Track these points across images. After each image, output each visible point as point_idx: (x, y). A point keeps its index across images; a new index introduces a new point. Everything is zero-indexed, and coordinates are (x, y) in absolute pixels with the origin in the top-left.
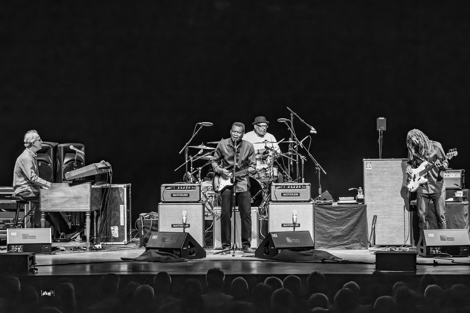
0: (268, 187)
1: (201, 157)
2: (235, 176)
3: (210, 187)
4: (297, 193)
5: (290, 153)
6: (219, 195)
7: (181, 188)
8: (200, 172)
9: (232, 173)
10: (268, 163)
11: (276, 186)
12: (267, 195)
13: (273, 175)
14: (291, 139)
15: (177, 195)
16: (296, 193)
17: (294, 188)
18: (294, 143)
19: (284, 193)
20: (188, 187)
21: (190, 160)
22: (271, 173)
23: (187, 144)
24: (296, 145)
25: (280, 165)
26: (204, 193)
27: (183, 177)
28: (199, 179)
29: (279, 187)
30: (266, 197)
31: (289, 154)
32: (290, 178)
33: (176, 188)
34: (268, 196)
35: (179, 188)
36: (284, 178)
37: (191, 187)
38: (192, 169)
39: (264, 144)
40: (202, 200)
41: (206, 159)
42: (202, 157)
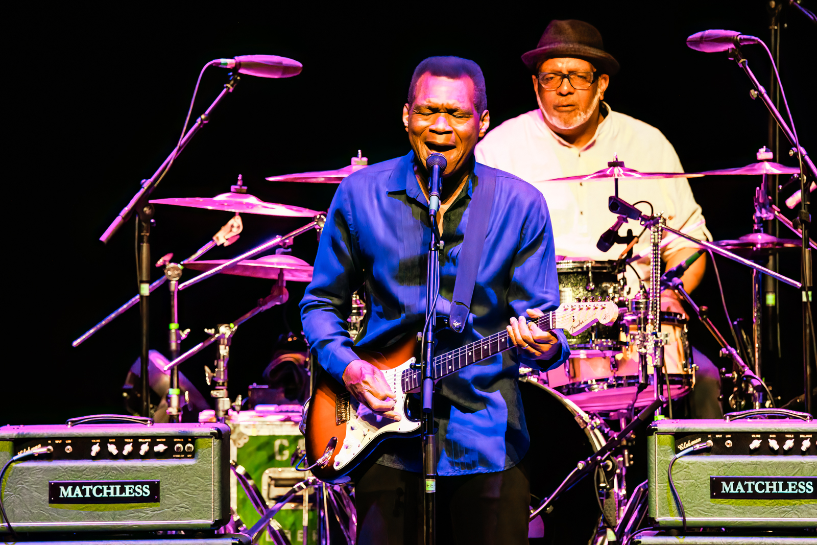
0: (629, 440)
1: (228, 263)
2: (432, 378)
3: (286, 443)
4: (806, 480)
5: (760, 238)
6: (337, 488)
7: (112, 449)
8: (224, 351)
9: (418, 361)
10: (631, 297)
11: (680, 437)
12: (624, 492)
13: (658, 369)
14: (770, 155)
15: (84, 492)
16: (798, 480)
17: (786, 447)
18: (783, 178)
19: (728, 480)
20: (152, 445)
21: (168, 282)
22: (649, 359)
23: (146, 184)
24: (798, 188)
25: (704, 308)
26: (248, 476)
27: (123, 382)
28: (220, 394)
29: (697, 444)
30: (620, 503)
31: (754, 244)
32: (759, 389)
33: (81, 448)
34: (628, 496)
35: (96, 449)
36: (726, 386)
37: (169, 440)
38: (178, 336)
39: (606, 188)
40: (236, 518)
41: (260, 275)
42: (235, 266)
